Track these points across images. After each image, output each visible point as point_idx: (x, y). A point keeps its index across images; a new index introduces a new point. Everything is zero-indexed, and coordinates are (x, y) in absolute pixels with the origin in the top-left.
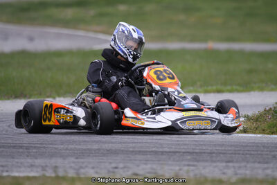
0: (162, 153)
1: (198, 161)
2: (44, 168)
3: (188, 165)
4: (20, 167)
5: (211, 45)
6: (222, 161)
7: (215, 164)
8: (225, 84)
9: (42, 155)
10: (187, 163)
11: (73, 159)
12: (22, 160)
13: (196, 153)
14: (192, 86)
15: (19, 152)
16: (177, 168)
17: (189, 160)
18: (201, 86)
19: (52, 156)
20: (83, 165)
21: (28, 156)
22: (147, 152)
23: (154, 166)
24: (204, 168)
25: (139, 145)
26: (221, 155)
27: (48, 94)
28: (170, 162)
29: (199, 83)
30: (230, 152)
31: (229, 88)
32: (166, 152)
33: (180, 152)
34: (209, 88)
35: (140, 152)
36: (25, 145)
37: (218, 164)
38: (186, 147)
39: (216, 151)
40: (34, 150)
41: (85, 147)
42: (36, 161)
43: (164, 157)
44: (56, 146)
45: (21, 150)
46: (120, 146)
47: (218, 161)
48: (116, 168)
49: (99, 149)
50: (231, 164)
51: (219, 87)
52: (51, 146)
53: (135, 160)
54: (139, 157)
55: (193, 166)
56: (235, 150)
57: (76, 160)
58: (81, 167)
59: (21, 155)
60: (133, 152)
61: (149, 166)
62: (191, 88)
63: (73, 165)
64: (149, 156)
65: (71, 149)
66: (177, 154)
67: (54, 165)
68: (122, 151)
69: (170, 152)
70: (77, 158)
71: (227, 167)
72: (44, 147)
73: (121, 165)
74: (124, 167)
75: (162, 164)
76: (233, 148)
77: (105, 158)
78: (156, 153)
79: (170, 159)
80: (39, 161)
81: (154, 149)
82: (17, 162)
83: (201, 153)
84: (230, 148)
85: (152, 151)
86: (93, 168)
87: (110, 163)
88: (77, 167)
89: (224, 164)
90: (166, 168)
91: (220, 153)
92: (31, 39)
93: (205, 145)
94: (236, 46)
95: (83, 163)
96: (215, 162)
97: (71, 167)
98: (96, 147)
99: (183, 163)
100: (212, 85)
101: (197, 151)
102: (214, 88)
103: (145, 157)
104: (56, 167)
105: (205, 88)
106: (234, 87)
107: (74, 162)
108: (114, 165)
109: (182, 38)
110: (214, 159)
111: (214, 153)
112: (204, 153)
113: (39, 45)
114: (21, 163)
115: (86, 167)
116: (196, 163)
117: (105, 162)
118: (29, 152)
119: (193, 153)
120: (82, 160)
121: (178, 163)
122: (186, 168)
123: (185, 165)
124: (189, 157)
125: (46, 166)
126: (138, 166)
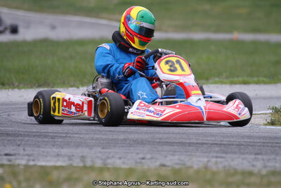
0: (190, 144)
1: (226, 153)
2: (70, 158)
3: (217, 157)
4: (47, 156)
5: (236, 36)
6: (251, 153)
7: (243, 156)
8: (251, 75)
9: (68, 145)
10: (215, 155)
11: (99, 149)
12: (49, 150)
13: (224, 144)
14: (218, 76)
15: (44, 141)
16: (206, 160)
17: (217, 152)
18: (227, 78)
19: (78, 145)
20: (110, 156)
21: (53, 146)
22: (173, 143)
23: (182, 158)
24: (233, 160)
25: (166, 136)
26: (250, 148)
27: (72, 83)
28: (197, 154)
29: (225, 75)
30: (259, 144)
31: (255, 79)
32: (194, 143)
33: (207, 144)
34: (236, 79)
35: (166, 142)
36: (50, 134)
37: (247, 156)
38: (213, 139)
39: (243, 143)
40: (60, 140)
41: (111, 137)
42: (62, 150)
43: (191, 148)
44: (82, 136)
45: (46, 140)
46: (147, 136)
47: (247, 153)
48: (143, 158)
49: (125, 140)
50: (260, 157)
51: (246, 79)
52: (77, 136)
53: (162, 151)
54: (166, 148)
55: (221, 157)
56: (264, 143)
57: (103, 150)
58: (108, 158)
59: (46, 145)
60: (159, 142)
61: (176, 157)
62: (217, 79)
63: (99, 155)
64: (176, 147)
65: (97, 139)
66: (205, 146)
67: (81, 154)
68: (149, 141)
69: (197, 143)
70: (103, 148)
71: (256, 159)
72: (70, 137)
73: (148, 156)
74: (152, 158)
75: (189, 155)
76: (262, 141)
77: (132, 148)
78: (183, 144)
79: (197, 150)
80: (65, 151)
81: (181, 141)
82: (43, 152)
83: (229, 145)
84: (258, 141)
85: (179, 143)
86: (120, 158)
87: (138, 154)
88: (104, 157)
89: (253, 156)
90: (194, 159)
91: (248, 145)
92: (53, 28)
93: (233, 137)
94: (262, 37)
95: (110, 153)
96: (243, 154)
97: (98, 157)
98: (122, 137)
99: (212, 154)
100: (238, 77)
101: (225, 143)
102: (241, 79)
103: (172, 148)
104: (83, 157)
105: (232, 79)
106: (261, 79)
107: (100, 152)
108: (141, 156)
109: (207, 29)
110: (242, 151)
111: (242, 145)
112: (232, 145)
113: (61, 34)
114: (47, 152)
115: (113, 157)
116: (224, 155)
117: (132, 153)
118: (55, 142)
119: (221, 144)
120: (109, 150)
121: (206, 154)
122: (214, 160)
123: (213, 157)
124: (217, 149)
125: (73, 156)
126: (166, 157)
